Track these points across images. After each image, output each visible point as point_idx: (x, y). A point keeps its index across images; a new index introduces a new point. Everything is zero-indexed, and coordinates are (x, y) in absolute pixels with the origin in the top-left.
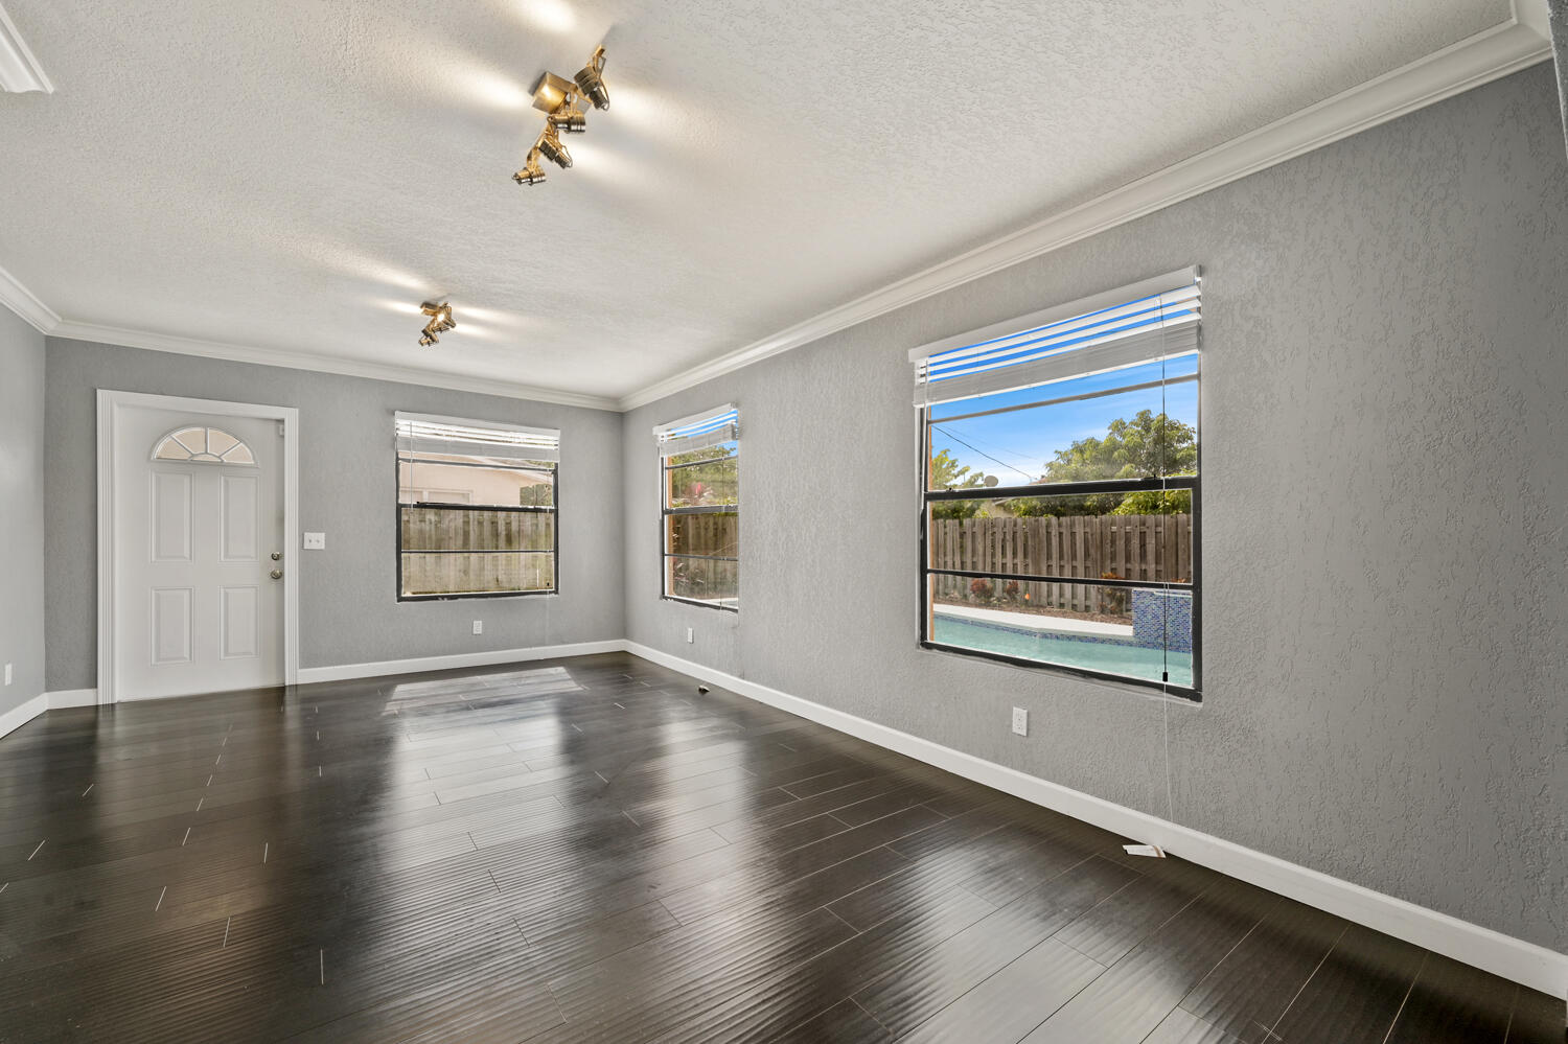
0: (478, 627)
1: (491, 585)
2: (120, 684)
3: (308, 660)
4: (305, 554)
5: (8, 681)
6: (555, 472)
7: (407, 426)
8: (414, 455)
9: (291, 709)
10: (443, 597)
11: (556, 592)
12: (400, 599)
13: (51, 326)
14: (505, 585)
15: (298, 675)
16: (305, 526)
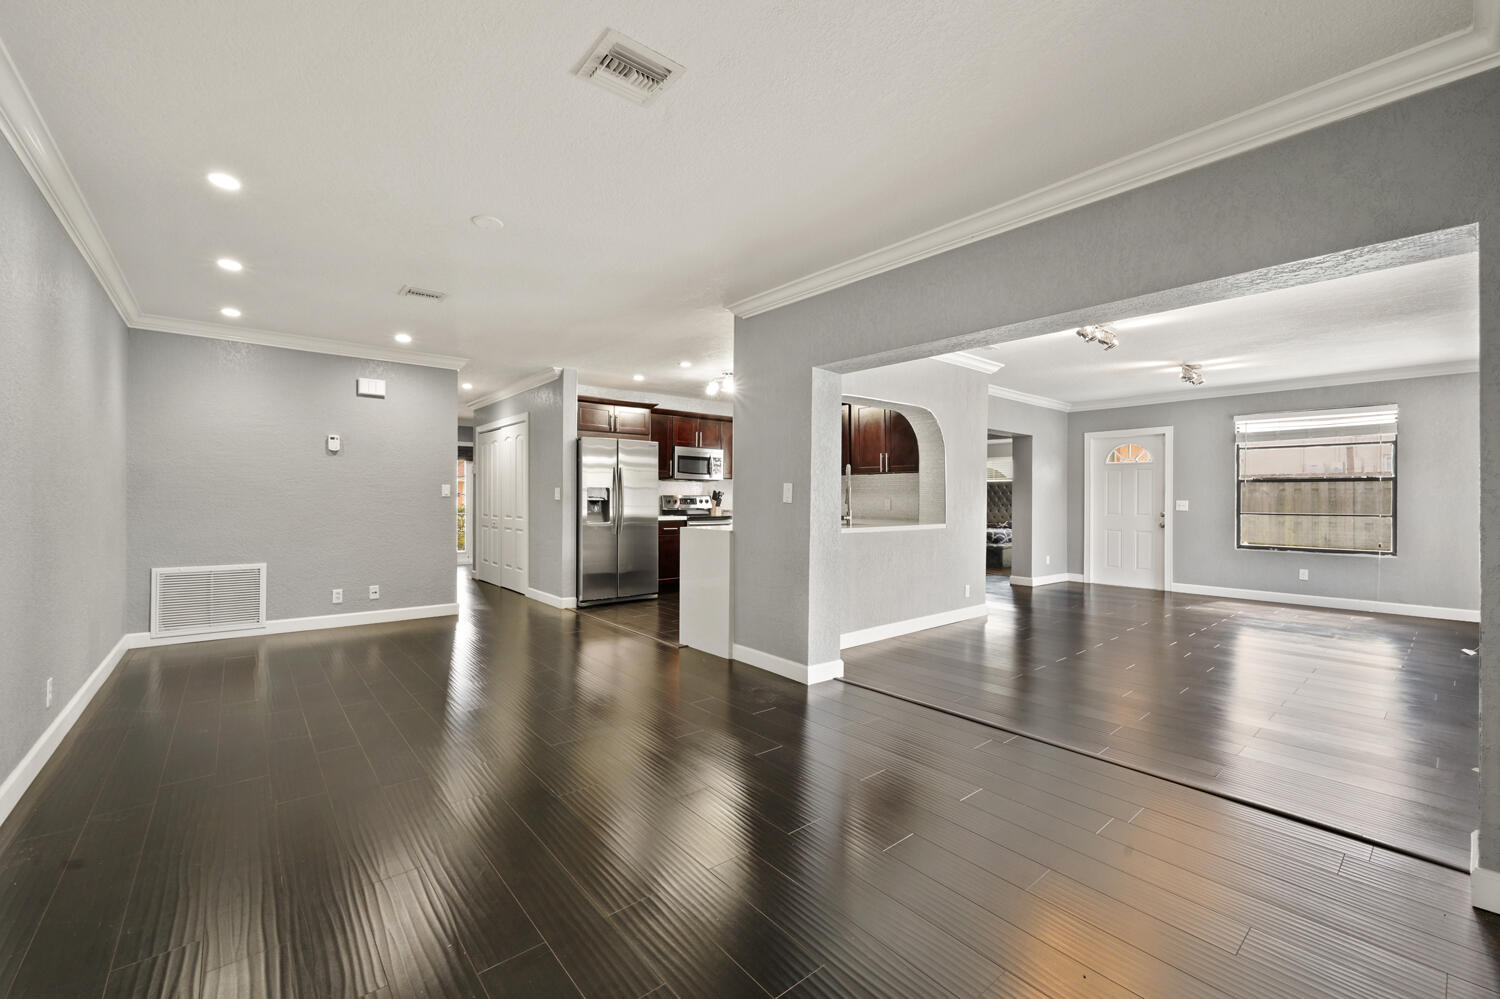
0: (1304, 574)
1: (1320, 542)
2: (1093, 575)
3: (1177, 579)
4: (1177, 514)
5: (1048, 562)
6: (1395, 443)
7: (1246, 426)
8: (1250, 444)
9: (1168, 606)
10: (1274, 548)
11: (1394, 553)
12: (1239, 546)
13: (1068, 409)
14: (1332, 543)
15: (1171, 586)
16: (1177, 496)
